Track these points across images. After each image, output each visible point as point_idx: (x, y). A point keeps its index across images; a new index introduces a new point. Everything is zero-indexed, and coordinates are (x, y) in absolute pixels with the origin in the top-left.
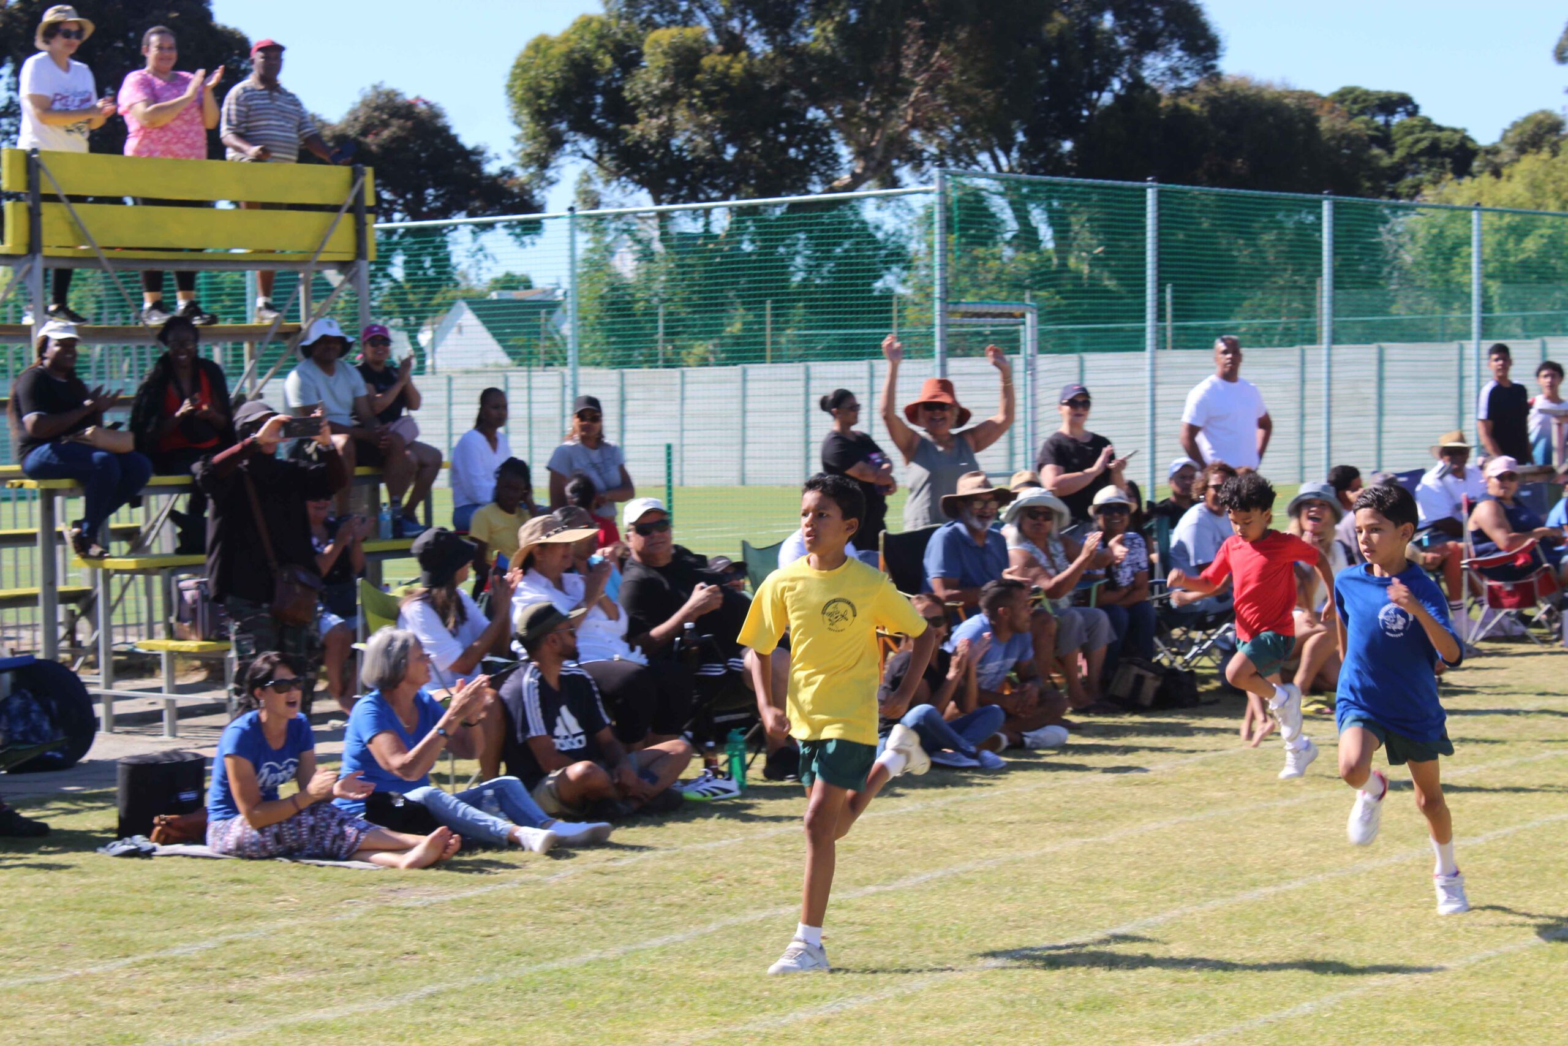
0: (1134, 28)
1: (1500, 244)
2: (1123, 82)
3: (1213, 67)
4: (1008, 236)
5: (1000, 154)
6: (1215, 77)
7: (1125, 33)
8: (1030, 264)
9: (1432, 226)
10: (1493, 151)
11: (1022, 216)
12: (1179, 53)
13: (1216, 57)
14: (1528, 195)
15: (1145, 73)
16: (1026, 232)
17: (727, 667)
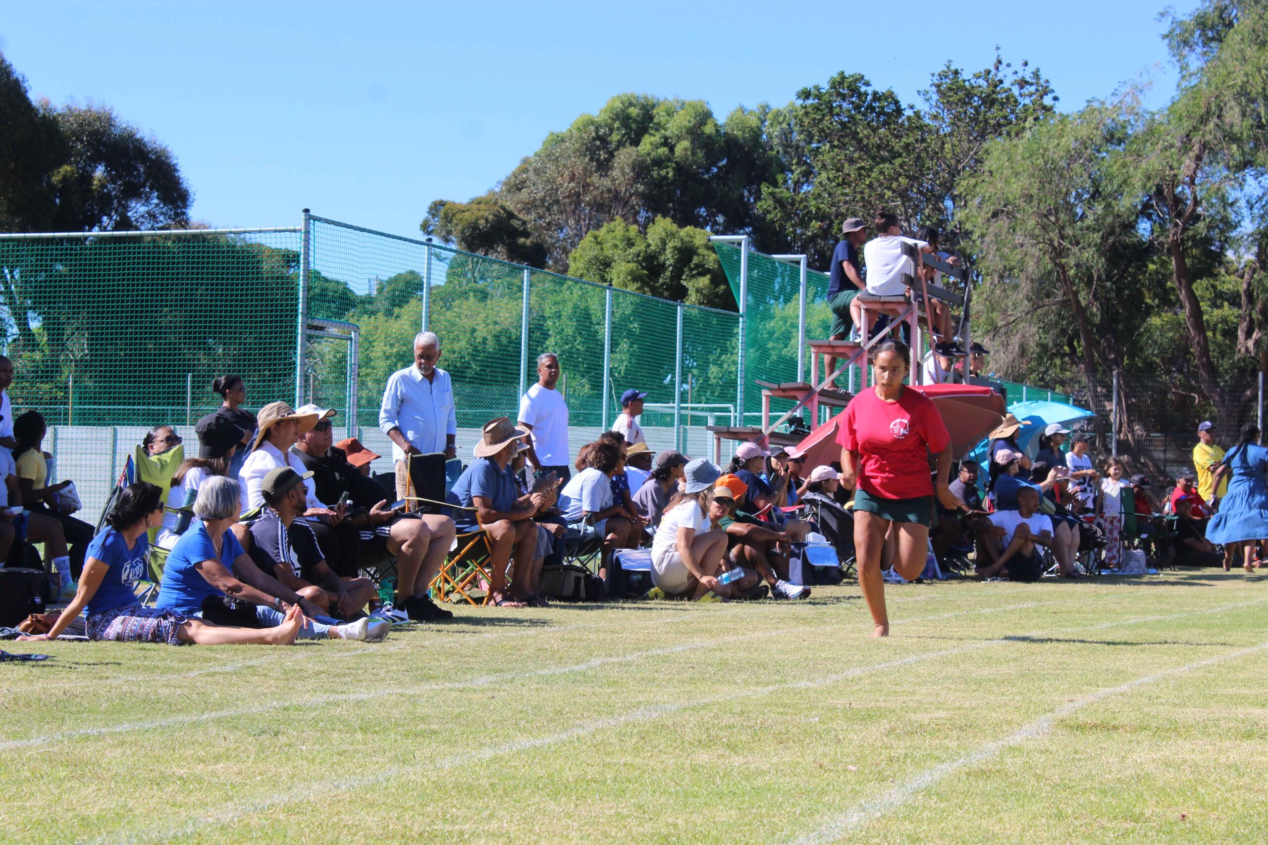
0: (121, 178)
2: (110, 218)
3: (184, 213)
4: (10, 340)
5: (6, 271)
6: (184, 224)
7: (115, 183)
8: (34, 361)
9: (339, 352)
11: (23, 324)
12: (156, 201)
13: (186, 206)
15: (130, 214)
16: (24, 335)
17: (375, 534)
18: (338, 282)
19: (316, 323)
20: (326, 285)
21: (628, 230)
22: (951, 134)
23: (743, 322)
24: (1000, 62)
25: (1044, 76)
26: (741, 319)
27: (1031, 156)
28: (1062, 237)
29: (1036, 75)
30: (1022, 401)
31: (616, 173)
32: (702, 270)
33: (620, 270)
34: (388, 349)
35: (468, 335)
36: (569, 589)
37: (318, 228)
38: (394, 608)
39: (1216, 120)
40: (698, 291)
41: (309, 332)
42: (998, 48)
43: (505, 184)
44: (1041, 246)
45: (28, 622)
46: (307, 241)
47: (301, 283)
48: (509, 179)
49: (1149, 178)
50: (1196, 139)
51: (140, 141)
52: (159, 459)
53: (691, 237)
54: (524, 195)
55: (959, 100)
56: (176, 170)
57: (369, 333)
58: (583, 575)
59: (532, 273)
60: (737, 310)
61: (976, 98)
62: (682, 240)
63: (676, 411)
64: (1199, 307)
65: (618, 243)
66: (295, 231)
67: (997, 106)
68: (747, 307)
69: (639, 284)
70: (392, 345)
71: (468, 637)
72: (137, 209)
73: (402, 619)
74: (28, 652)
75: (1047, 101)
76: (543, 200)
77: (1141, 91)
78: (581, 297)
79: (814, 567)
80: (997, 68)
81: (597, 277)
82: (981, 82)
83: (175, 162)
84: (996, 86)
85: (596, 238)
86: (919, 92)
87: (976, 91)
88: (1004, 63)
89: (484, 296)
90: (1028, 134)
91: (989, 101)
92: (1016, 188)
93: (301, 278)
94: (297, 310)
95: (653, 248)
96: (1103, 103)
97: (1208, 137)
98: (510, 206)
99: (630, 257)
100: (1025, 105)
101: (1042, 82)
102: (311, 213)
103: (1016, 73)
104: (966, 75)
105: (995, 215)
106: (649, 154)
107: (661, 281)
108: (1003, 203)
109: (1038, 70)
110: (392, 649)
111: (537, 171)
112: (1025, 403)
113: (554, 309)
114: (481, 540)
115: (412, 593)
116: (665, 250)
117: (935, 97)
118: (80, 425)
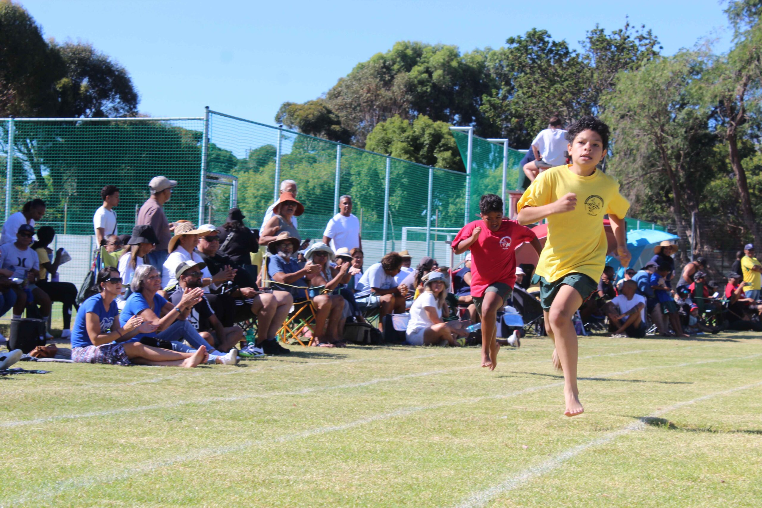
0: (98, 87)
1: (257, 204)
2: (91, 110)
3: (135, 107)
4: (30, 182)
5: (28, 141)
6: (135, 114)
7: (93, 88)
8: (43, 195)
9: (225, 193)
10: (244, 162)
11: (38, 173)
12: (118, 100)
13: (136, 103)
14: (270, 181)
15: (102, 108)
16: (38, 179)
17: (245, 302)
18: (226, 151)
19: (212, 175)
20: (219, 152)
21: (402, 123)
22: (597, 68)
23: (470, 179)
24: (628, 25)
25: (654, 34)
26: (468, 177)
27: (645, 81)
28: (663, 131)
29: (650, 33)
30: (636, 229)
31: (395, 88)
32: (447, 148)
33: (397, 147)
34: (255, 191)
35: (304, 184)
36: (361, 337)
37: (214, 118)
38: (255, 346)
39: (756, 62)
40: (444, 159)
41: (208, 180)
42: (627, 17)
43: (329, 94)
44: (649, 136)
45: (35, 351)
46: (207, 125)
47: (203, 151)
48: (330, 90)
49: (716, 96)
50: (744, 73)
51: (109, 63)
52: (116, 255)
53: (440, 128)
54: (339, 101)
55: (603, 47)
56: (130, 82)
57: (244, 182)
58: (369, 329)
59: (342, 147)
60: (465, 172)
61: (613, 47)
62: (435, 130)
63: (427, 232)
64: (744, 175)
65: (396, 130)
66: (200, 119)
67: (625, 52)
68: (472, 169)
69: (408, 156)
70: (258, 190)
71: (299, 365)
72: (107, 105)
73: (260, 353)
74: (35, 369)
75: (656, 48)
76: (351, 104)
77: (712, 43)
78: (373, 162)
79: (508, 327)
80: (626, 29)
81: (383, 150)
82: (617, 37)
83: (130, 76)
84: (625, 39)
85: (383, 126)
86: (579, 42)
87: (613, 42)
88: (631, 25)
89: (313, 160)
90: (643, 69)
91: (621, 48)
92: (636, 100)
93: (203, 148)
94: (200, 167)
95: (417, 133)
96: (688, 50)
97: (751, 73)
98: (330, 106)
99: (403, 139)
100: (642, 51)
101: (653, 37)
102: (210, 109)
103: (637, 32)
104: (608, 33)
105: (623, 117)
106: (416, 78)
107: (421, 153)
108: (627, 110)
109: (651, 30)
110: (252, 371)
111: (348, 87)
112: (638, 231)
113: (357, 169)
114: (308, 307)
115: (266, 338)
116: (423, 134)
117: (589, 45)
118: (70, 234)
